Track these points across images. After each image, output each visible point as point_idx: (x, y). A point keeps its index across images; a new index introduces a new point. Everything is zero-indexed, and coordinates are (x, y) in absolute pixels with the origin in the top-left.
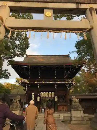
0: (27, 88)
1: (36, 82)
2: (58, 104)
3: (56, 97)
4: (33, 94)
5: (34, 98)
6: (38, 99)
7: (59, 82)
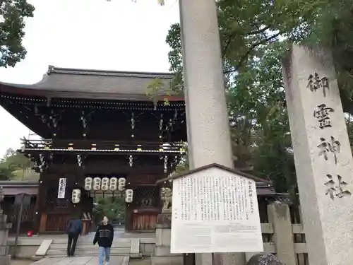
0: (43, 164)
1: (71, 149)
2: (136, 211)
3: (128, 191)
4: (62, 183)
5: (64, 193)
6: (75, 196)
7: (139, 150)
